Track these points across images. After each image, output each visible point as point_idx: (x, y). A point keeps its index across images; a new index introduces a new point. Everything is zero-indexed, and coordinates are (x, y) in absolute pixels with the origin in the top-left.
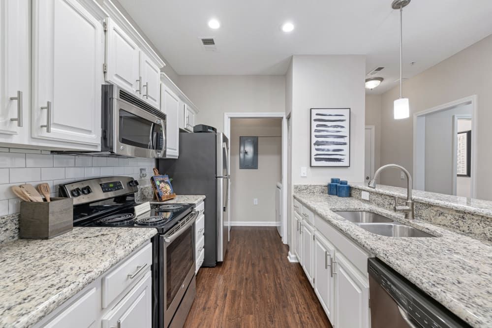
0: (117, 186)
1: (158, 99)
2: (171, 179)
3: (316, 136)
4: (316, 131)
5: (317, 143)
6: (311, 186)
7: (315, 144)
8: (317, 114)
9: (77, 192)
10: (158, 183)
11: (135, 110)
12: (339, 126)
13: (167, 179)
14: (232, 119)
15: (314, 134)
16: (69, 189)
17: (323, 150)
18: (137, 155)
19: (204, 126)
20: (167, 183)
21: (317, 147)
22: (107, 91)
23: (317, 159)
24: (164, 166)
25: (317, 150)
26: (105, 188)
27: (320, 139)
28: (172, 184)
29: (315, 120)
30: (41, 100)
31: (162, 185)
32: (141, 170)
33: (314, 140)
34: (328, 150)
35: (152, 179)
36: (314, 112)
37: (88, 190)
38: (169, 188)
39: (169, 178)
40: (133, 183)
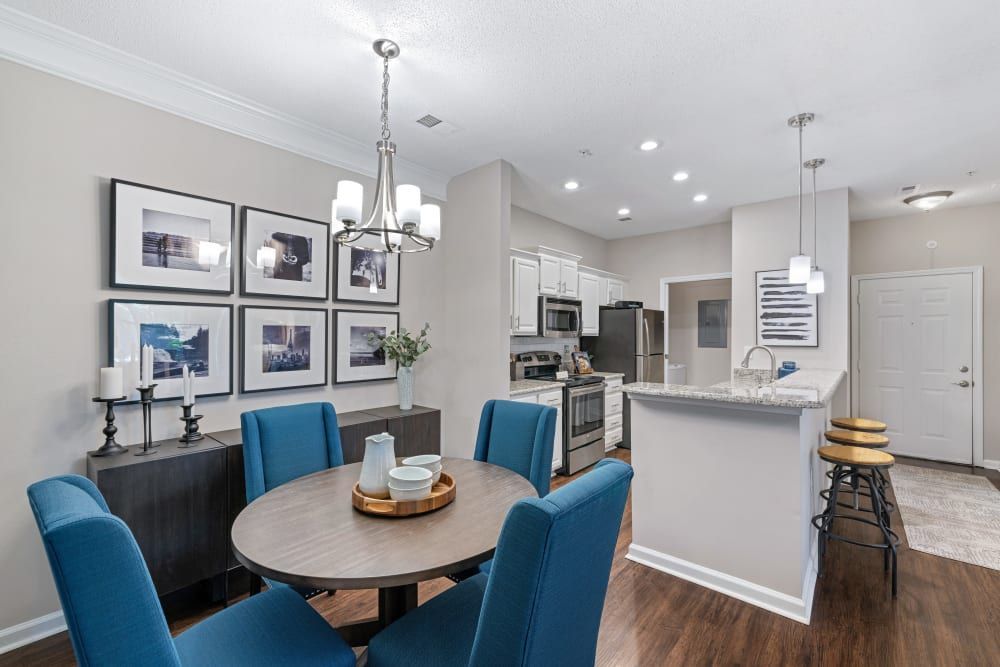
0: (546, 358)
1: (575, 289)
2: (591, 356)
3: (764, 307)
4: (763, 300)
5: (765, 316)
6: (757, 370)
7: (762, 317)
8: (765, 279)
9: (526, 359)
10: (577, 358)
11: (559, 307)
12: (798, 292)
13: (586, 355)
14: (671, 286)
15: (760, 304)
16: (522, 357)
17: (775, 324)
18: (564, 337)
19: (624, 303)
20: (586, 359)
21: (765, 320)
22: (540, 300)
23: (765, 337)
24: (587, 344)
25: (765, 324)
26: (540, 359)
27: (770, 311)
28: (592, 361)
29: (762, 286)
30: (516, 317)
31: (581, 360)
32: (565, 346)
33: (761, 311)
34: (782, 325)
35: (573, 354)
36: (761, 276)
37: (530, 359)
38: (587, 364)
39: (589, 355)
40: (557, 357)
